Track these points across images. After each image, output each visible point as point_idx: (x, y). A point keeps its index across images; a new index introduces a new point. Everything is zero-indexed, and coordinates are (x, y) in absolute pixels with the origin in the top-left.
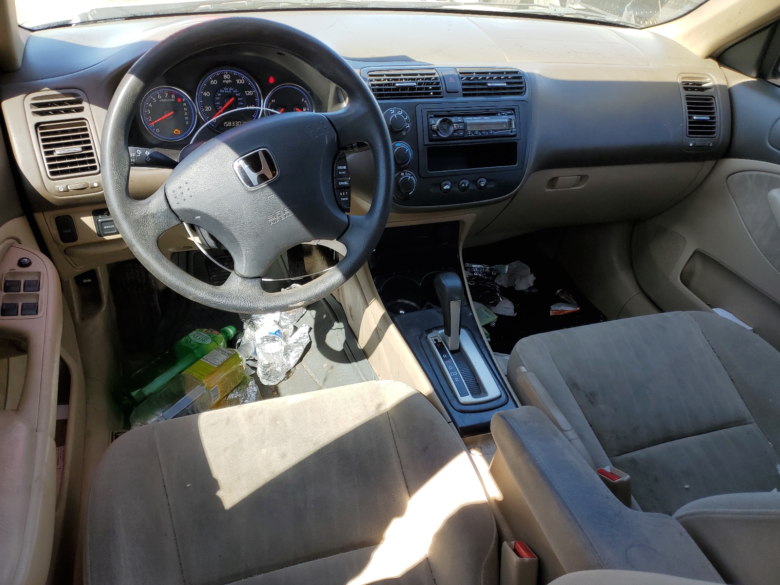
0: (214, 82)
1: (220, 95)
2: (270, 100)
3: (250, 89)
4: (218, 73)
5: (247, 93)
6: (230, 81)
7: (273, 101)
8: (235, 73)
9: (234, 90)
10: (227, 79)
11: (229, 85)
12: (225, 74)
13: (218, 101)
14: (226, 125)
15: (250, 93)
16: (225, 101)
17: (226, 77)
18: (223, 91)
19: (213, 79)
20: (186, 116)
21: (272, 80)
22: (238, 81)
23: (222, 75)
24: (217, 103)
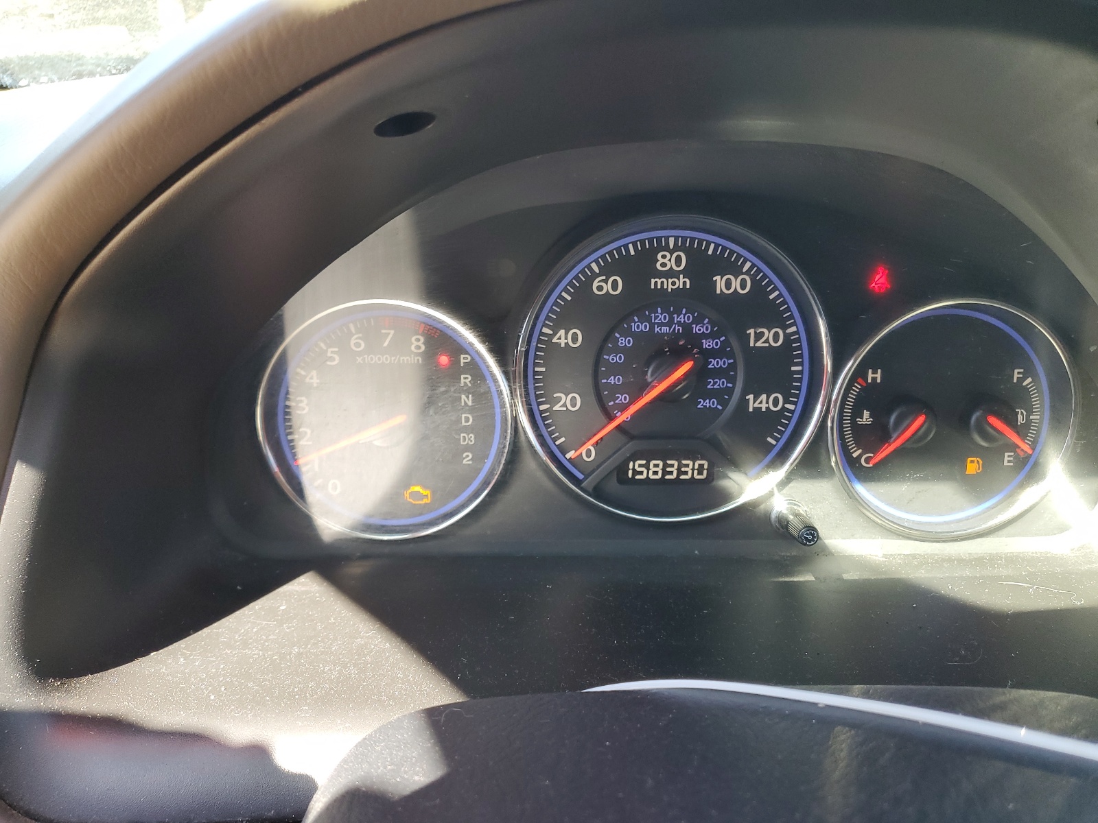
0: (607, 286)
1: (623, 342)
2: (859, 373)
3: (772, 316)
4: (630, 244)
5: (758, 336)
6: (682, 282)
7: (877, 376)
8: (713, 245)
9: (698, 321)
10: (670, 274)
11: (672, 301)
12: (667, 248)
13: (615, 369)
14: (635, 472)
15: (767, 338)
16: (649, 378)
17: (665, 261)
18: (644, 327)
19: (607, 271)
20: (466, 430)
21: (879, 281)
22: (720, 282)
23: (647, 256)
24: (612, 380)
